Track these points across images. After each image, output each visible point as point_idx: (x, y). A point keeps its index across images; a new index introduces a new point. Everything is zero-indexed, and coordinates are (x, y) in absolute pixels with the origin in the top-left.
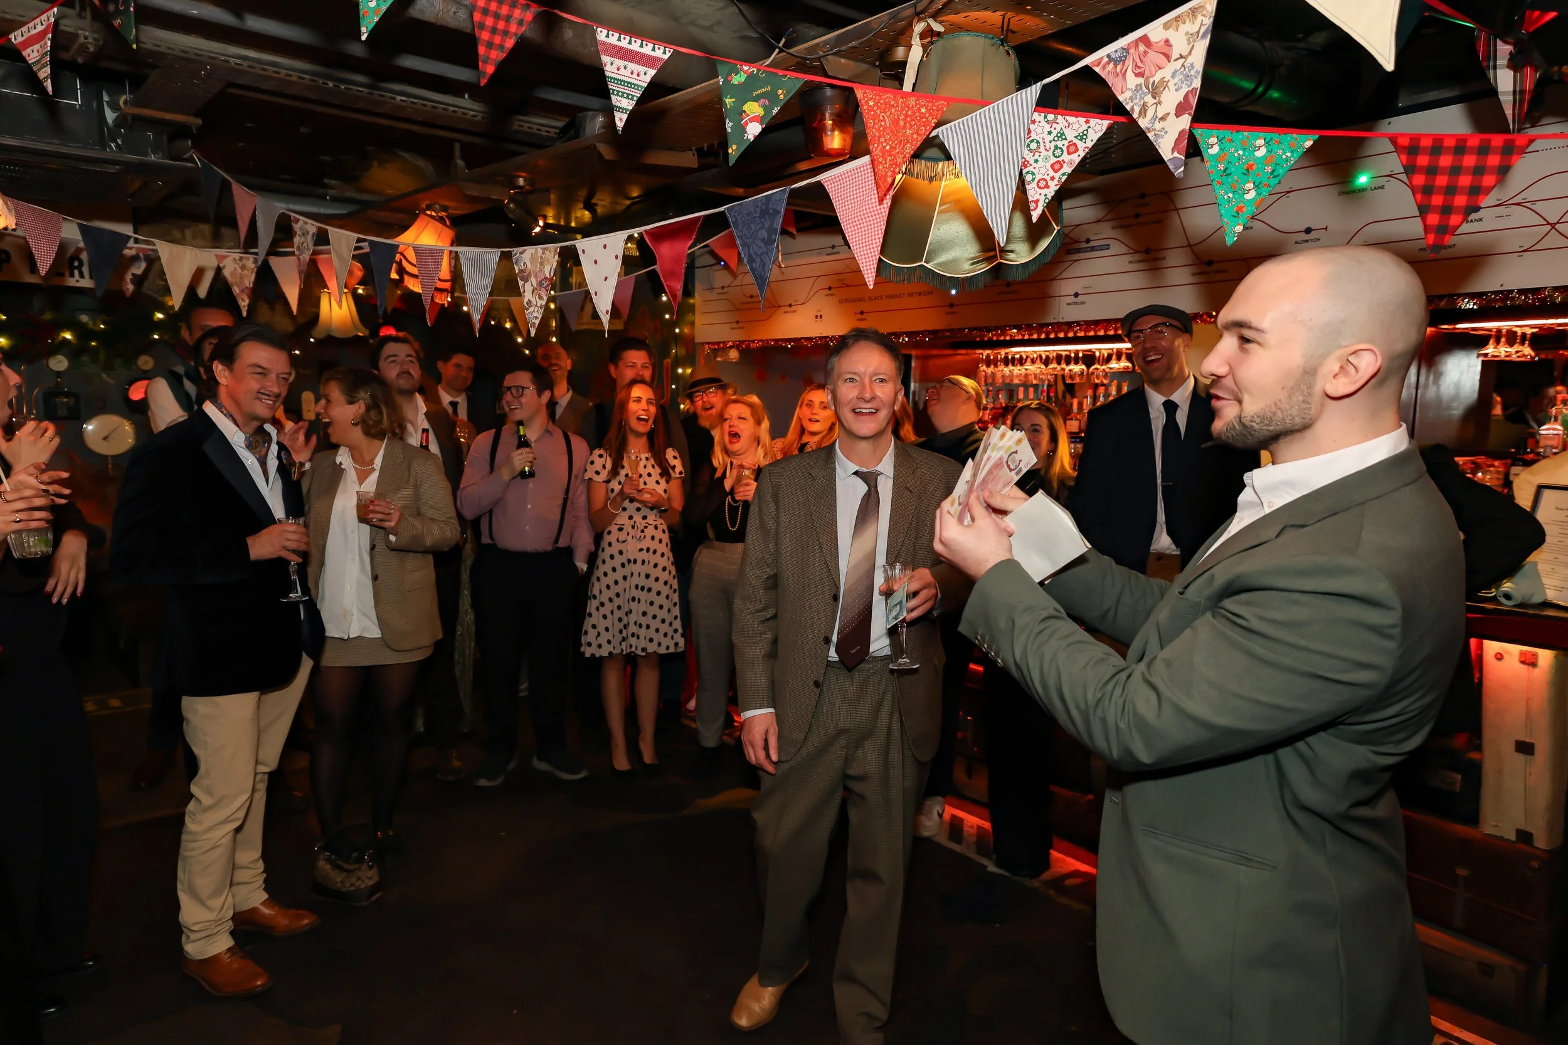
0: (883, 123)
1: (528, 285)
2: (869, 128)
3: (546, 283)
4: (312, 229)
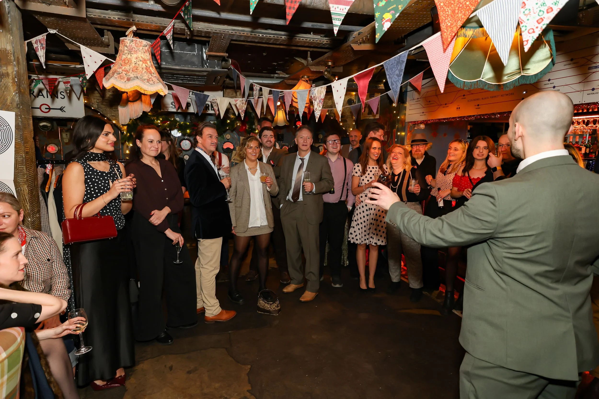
0: (447, 13)
1: (316, 102)
2: (441, 16)
3: (322, 101)
4: (258, 88)
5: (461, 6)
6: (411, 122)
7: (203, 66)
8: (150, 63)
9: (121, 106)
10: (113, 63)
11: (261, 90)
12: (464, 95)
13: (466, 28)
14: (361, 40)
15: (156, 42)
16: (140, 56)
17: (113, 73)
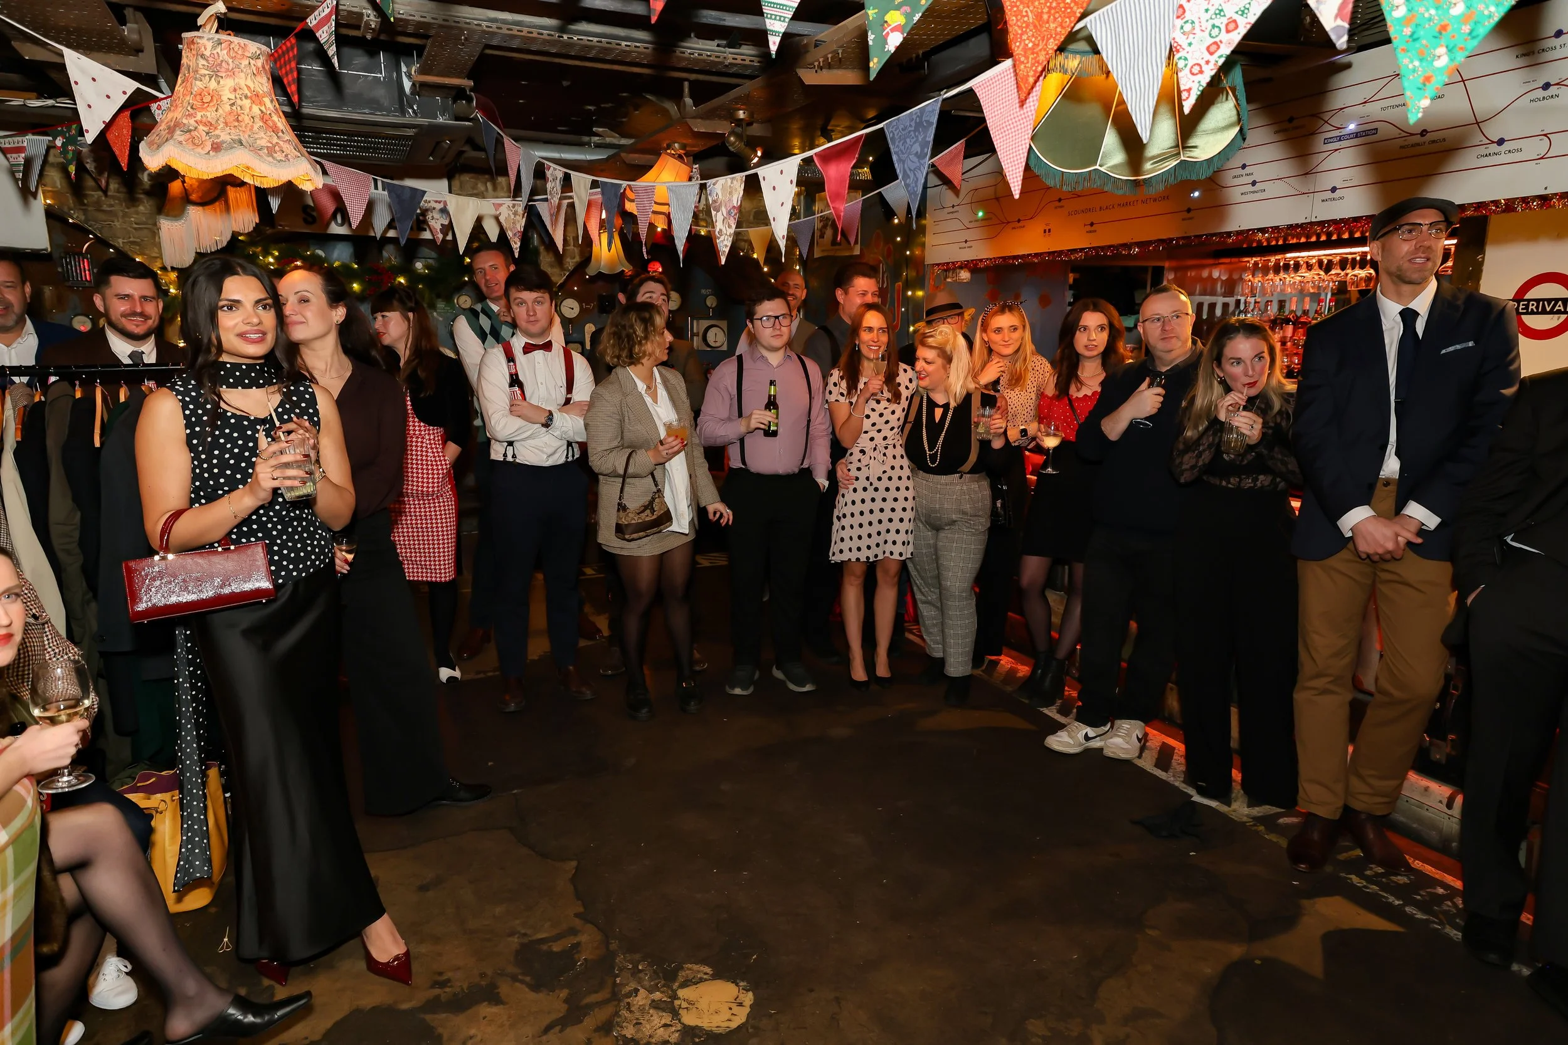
0: (1026, 19)
1: (719, 214)
2: (1011, 26)
3: (734, 212)
4: (560, 175)
5: (1054, 4)
6: (938, 265)
7: (403, 113)
8: (270, 104)
9: (167, 215)
10: (156, 99)
11: (567, 178)
12: (1060, 200)
13: (1066, 54)
14: (821, 60)
15: (284, 48)
16: (242, 83)
17: (171, 130)
